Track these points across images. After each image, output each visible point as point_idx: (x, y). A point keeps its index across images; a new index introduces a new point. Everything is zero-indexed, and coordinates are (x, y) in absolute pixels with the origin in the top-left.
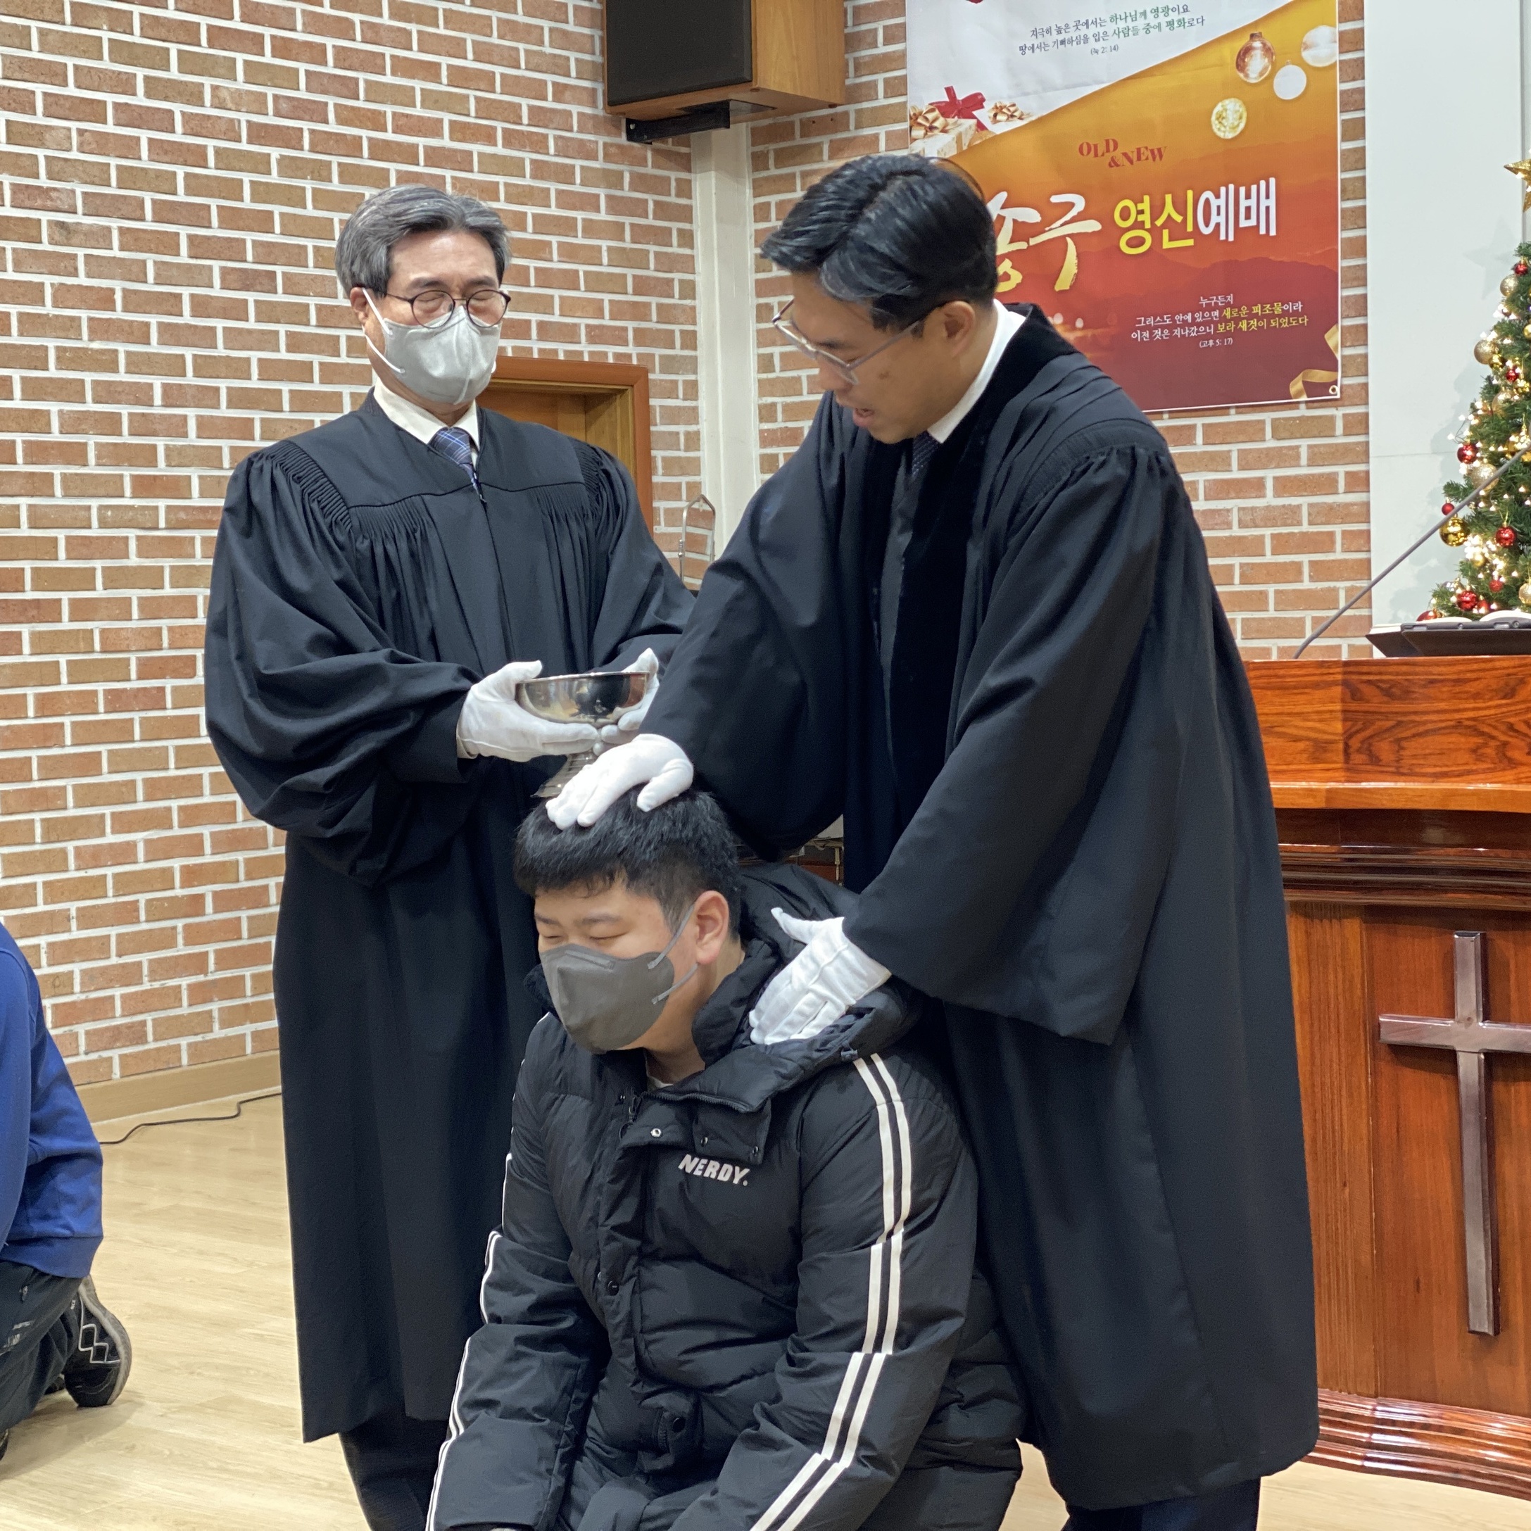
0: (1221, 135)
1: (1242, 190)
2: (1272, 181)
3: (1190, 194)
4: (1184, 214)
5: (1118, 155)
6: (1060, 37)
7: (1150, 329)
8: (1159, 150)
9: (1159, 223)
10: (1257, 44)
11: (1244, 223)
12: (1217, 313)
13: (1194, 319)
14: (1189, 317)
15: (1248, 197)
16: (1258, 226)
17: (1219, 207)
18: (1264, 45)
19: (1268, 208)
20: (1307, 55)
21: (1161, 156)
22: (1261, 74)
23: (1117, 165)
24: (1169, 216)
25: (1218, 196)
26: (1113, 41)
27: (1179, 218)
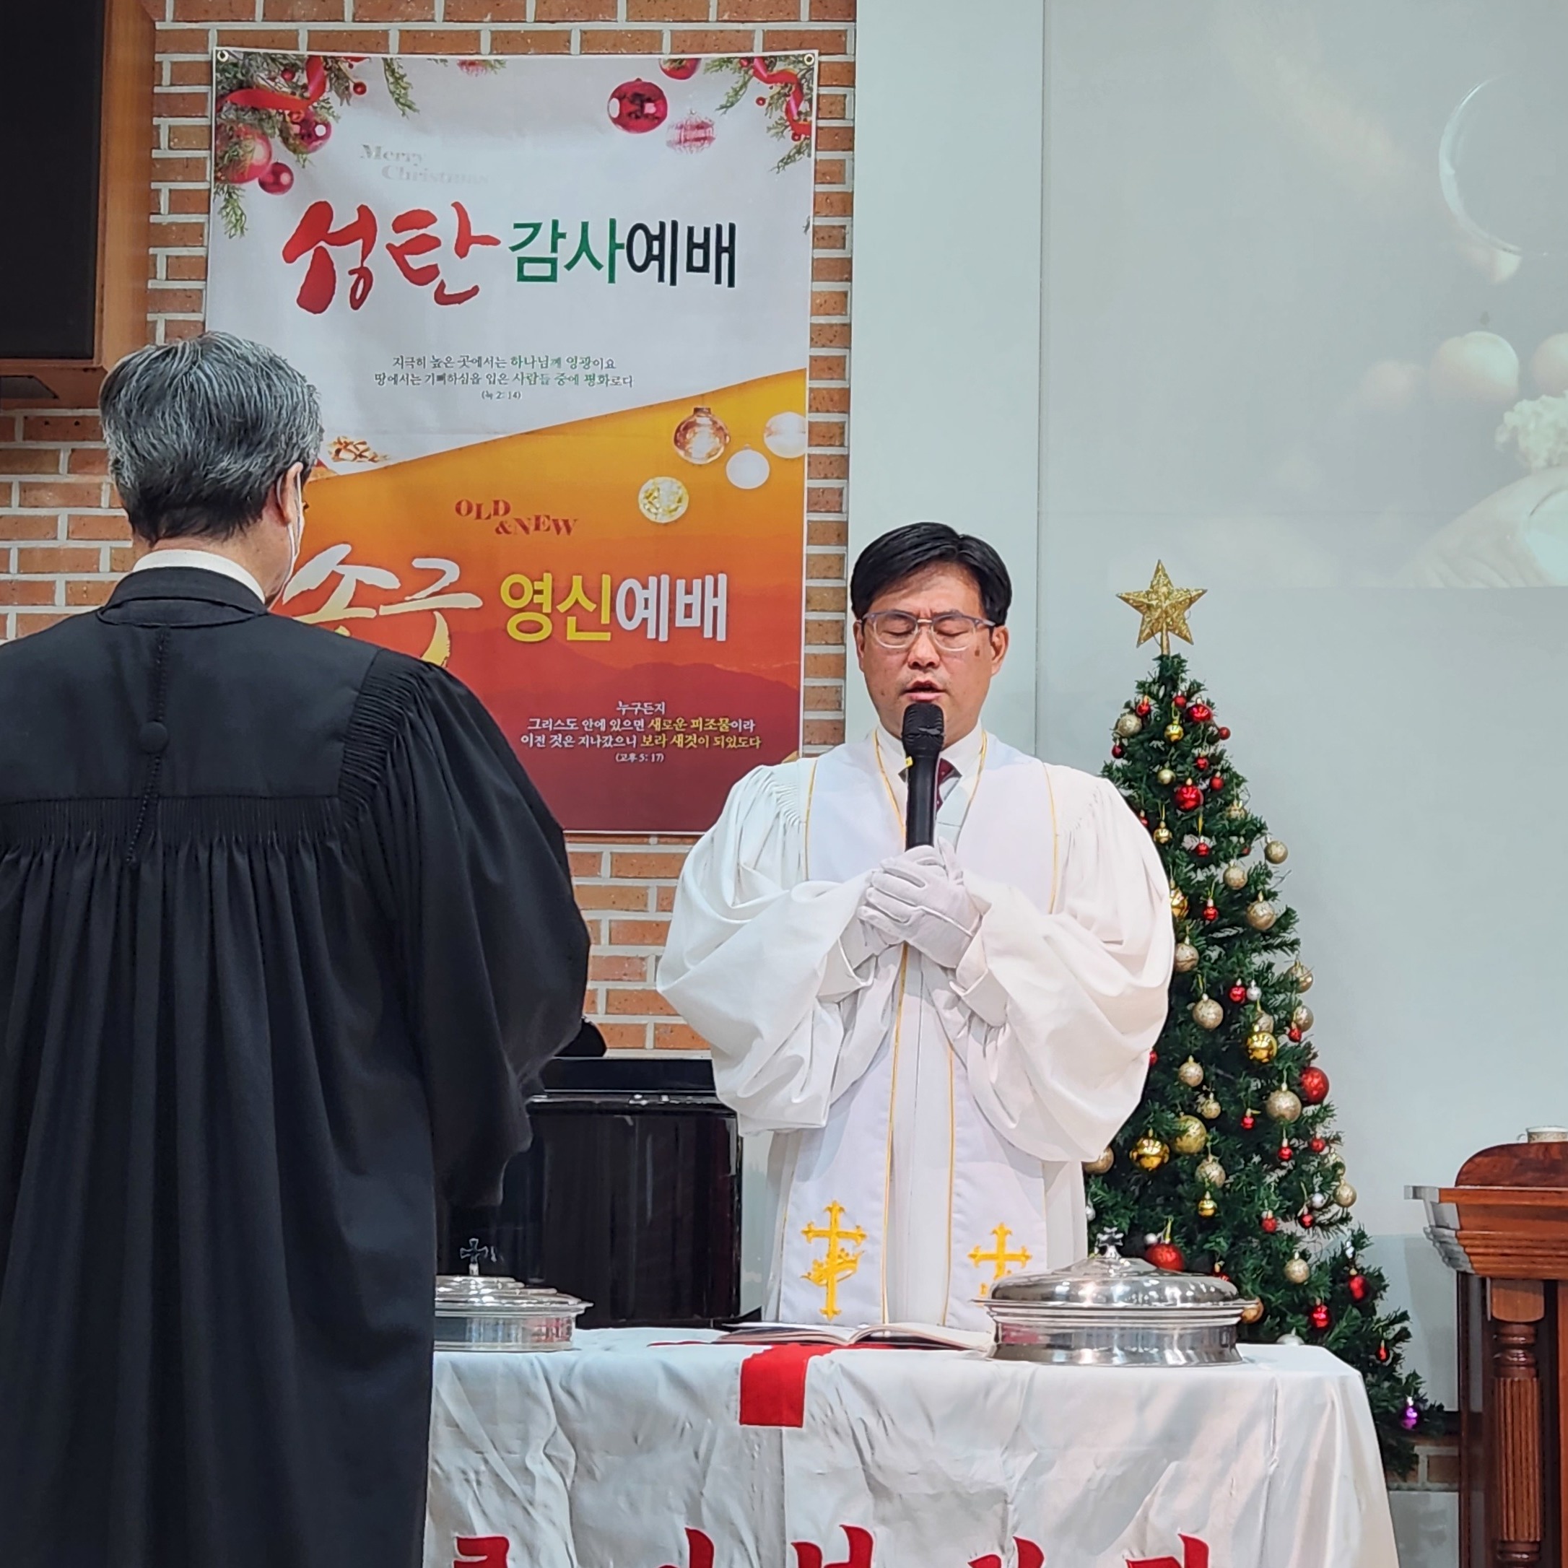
0: (652, 518)
1: (681, 584)
2: (723, 578)
3: (606, 580)
4: (598, 603)
5: (509, 520)
6: (438, 372)
7: (548, 734)
8: (566, 522)
9: (562, 608)
10: (703, 420)
11: (681, 622)
12: (641, 723)
13: (608, 726)
14: (602, 724)
15: (689, 591)
16: (701, 629)
17: (646, 600)
18: (715, 423)
19: (715, 609)
20: (770, 442)
21: (569, 530)
22: (710, 456)
23: (506, 532)
24: (577, 602)
25: (645, 587)
26: (516, 386)
27: (590, 607)
